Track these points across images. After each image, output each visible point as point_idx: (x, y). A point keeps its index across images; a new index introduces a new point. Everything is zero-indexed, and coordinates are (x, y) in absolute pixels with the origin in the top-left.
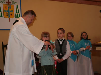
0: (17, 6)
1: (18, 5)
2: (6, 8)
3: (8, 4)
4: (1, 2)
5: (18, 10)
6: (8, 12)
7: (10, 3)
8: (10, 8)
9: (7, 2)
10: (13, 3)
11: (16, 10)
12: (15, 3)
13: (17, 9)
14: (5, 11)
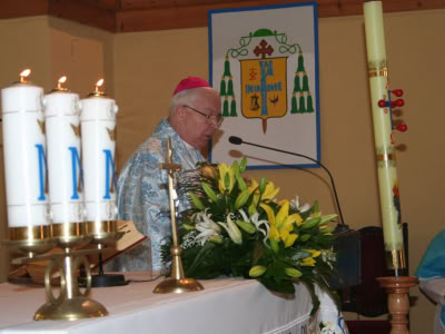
0: (301, 60)
1: (304, 55)
2: (253, 76)
3: (260, 56)
4: (235, 54)
5: (305, 78)
6: (258, 94)
7: (270, 50)
8: (270, 72)
9: (257, 51)
10: (283, 49)
11: (297, 79)
12: (292, 50)
13: (301, 75)
14: (249, 89)
